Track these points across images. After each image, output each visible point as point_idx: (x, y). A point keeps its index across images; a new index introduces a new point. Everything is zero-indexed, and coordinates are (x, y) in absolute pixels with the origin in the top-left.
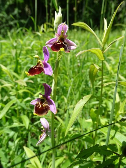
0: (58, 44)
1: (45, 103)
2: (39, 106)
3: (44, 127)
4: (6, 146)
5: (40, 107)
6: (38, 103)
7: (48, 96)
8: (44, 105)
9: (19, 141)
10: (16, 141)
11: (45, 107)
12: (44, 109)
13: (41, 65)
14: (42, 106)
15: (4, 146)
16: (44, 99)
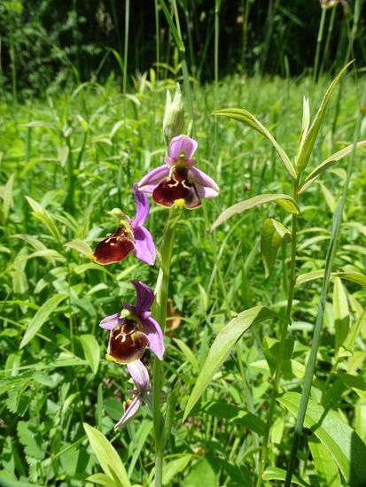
0: (171, 186)
1: (137, 329)
2: (121, 337)
3: (134, 381)
4: (38, 416)
5: (123, 340)
6: (118, 328)
7: (144, 312)
8: (135, 335)
9: (75, 401)
10: (67, 403)
11: (137, 341)
12: (134, 345)
13: (126, 234)
14: (128, 337)
15: (36, 415)
16: (133, 319)
